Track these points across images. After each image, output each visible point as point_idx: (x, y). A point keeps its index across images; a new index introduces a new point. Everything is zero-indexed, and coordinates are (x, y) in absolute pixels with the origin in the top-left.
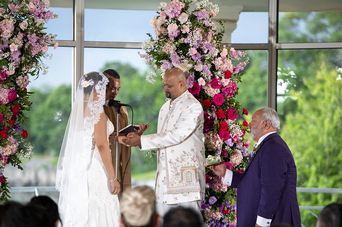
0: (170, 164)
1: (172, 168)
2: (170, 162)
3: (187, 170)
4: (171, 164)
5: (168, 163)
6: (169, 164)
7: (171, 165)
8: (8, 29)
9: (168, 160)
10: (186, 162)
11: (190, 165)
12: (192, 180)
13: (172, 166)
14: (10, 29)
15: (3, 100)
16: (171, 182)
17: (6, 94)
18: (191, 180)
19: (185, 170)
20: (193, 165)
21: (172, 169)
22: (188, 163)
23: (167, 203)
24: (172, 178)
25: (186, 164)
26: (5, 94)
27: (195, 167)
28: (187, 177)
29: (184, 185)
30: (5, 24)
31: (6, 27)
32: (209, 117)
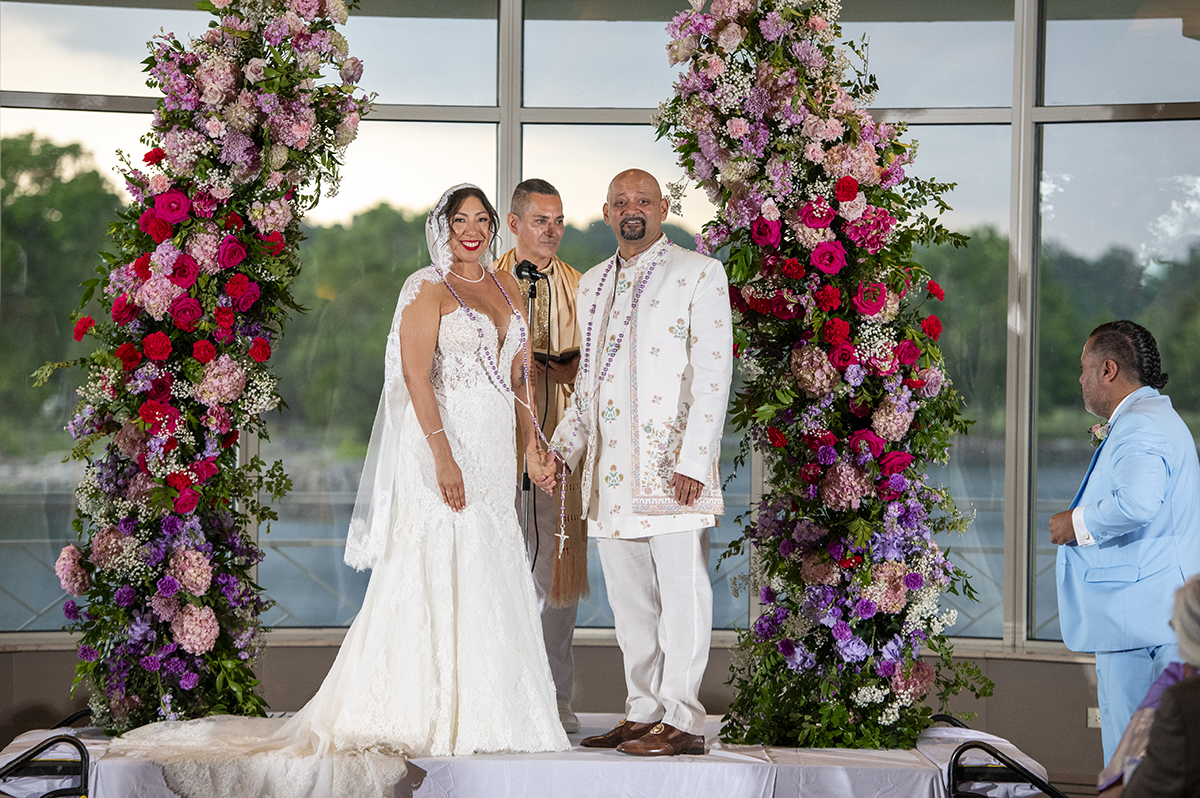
0: (647, 434)
1: (651, 444)
2: (648, 429)
4: (650, 434)
5: (641, 430)
6: (643, 434)
7: (649, 437)
8: (217, 82)
9: (643, 420)
13: (652, 440)
14: (222, 81)
15: (203, 262)
16: (644, 482)
17: (210, 249)
21: (652, 449)
23: (620, 536)
24: (647, 470)
26: (206, 247)
30: (212, 70)
31: (212, 77)
32: (790, 307)
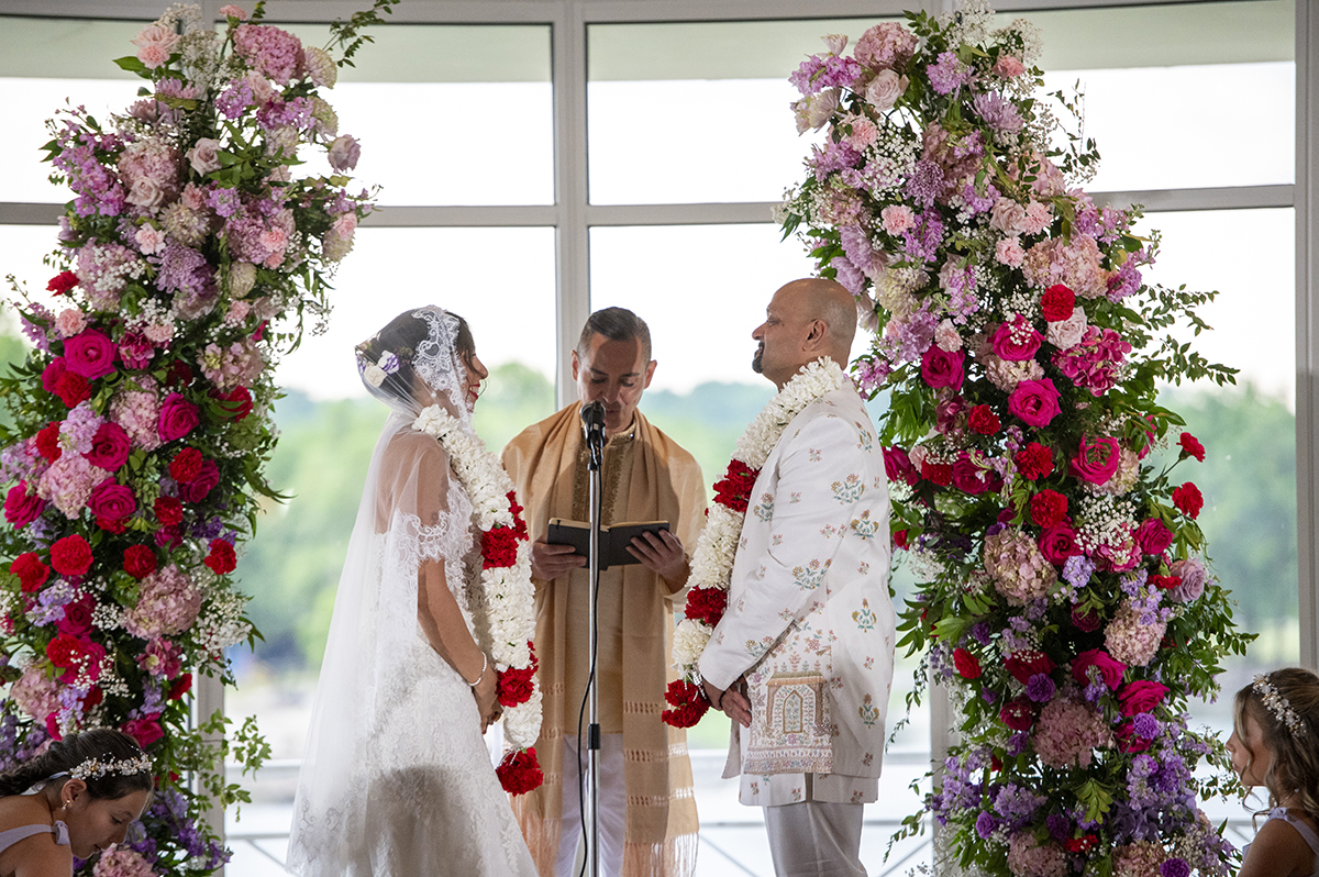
3: (788, 687)
8: (150, 175)
10: (789, 654)
11: (800, 669)
12: (802, 727)
14: (158, 173)
15: (136, 434)
17: (146, 413)
18: (799, 724)
19: (783, 687)
20: (811, 668)
22: (795, 660)
25: (788, 664)
26: (140, 411)
27: (820, 675)
28: (786, 712)
29: (775, 745)
30: (142, 157)
31: (143, 167)
32: (980, 475)
